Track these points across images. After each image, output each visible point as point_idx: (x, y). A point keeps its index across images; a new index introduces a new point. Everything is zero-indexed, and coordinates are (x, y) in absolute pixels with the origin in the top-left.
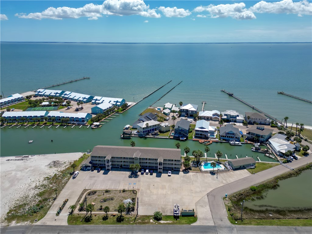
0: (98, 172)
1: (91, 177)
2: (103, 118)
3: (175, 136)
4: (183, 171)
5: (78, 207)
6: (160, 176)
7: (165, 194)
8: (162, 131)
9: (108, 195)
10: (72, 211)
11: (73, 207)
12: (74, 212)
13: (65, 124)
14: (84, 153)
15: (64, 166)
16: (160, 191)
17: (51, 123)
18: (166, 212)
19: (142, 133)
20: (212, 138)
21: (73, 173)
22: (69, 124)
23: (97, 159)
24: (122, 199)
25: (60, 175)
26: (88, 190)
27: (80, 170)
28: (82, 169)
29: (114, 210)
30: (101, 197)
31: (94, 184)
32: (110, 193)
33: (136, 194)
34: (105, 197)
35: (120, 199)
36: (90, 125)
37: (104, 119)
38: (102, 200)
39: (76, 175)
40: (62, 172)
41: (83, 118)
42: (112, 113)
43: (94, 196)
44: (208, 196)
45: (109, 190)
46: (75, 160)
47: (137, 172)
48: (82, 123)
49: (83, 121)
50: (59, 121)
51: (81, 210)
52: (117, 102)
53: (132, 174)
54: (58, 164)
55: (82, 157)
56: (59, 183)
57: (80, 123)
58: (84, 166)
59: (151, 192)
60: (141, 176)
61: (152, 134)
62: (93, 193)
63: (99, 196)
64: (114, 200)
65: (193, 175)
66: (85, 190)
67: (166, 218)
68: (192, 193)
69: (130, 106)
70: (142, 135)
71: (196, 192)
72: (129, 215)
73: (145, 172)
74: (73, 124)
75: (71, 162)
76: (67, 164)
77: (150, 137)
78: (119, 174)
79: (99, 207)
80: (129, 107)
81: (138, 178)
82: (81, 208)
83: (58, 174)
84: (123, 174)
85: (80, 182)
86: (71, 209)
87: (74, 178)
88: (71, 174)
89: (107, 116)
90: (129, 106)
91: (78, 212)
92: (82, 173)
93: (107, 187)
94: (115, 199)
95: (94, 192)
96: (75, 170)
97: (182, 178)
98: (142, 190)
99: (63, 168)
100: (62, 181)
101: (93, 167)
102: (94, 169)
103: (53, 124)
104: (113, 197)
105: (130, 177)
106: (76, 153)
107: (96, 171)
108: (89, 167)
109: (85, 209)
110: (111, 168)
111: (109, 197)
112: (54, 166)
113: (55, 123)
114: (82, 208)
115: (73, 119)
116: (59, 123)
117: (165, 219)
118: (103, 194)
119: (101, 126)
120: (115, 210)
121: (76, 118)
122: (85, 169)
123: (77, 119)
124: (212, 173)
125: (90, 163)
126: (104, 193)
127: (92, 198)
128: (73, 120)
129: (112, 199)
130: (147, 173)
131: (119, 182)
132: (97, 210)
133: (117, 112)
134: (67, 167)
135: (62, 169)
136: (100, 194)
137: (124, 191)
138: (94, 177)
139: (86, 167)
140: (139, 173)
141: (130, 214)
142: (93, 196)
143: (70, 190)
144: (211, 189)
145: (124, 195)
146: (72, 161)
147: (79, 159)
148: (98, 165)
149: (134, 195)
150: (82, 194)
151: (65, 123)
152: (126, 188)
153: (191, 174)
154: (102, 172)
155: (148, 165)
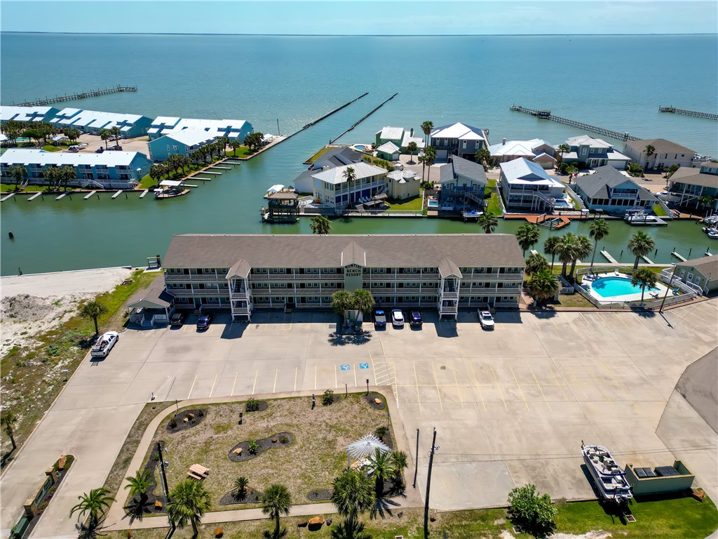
0: (200, 330)
1: (172, 351)
2: (189, 172)
3: (444, 208)
4: (531, 309)
5: (123, 495)
6: (452, 333)
7: (508, 401)
8: (395, 197)
9: (262, 425)
10: (95, 522)
11: (97, 501)
12: (105, 524)
13: (62, 189)
14: (134, 270)
15: (52, 315)
16: (482, 391)
17: (13, 187)
18: (552, 484)
19: (334, 205)
20: (563, 209)
21: (95, 337)
22: (75, 187)
23: (192, 280)
24: (330, 437)
25: (37, 348)
26: (164, 405)
27: (125, 326)
28: (133, 323)
29: (308, 497)
30: (230, 432)
31: (189, 378)
32: (269, 411)
33: (383, 406)
34: (251, 434)
35: (320, 436)
36: (149, 191)
37: (193, 174)
38: (239, 450)
39: (108, 347)
40: (43, 338)
41: (122, 167)
42: (218, 159)
43: (198, 432)
44: (684, 397)
45: (260, 398)
46: (102, 291)
47: (360, 323)
48: (121, 183)
49: (126, 178)
50: (38, 180)
51: (139, 507)
52: (229, 130)
53: (340, 331)
54: (28, 306)
55: (128, 282)
56: (30, 385)
57: (113, 183)
58: (139, 311)
59: (445, 396)
60: (376, 334)
61: (366, 207)
62: (190, 418)
63: (220, 428)
64: (294, 442)
65: (575, 321)
66: (152, 408)
67: (570, 515)
68: (615, 387)
69: (269, 143)
70: (332, 210)
71: (628, 385)
72: (386, 514)
73: (390, 319)
74: (87, 187)
75: (83, 301)
76: (68, 309)
77: (358, 215)
78: (290, 332)
79: (231, 487)
80: (267, 146)
81: (367, 344)
82: (139, 499)
83: (26, 348)
84: (303, 332)
85: (124, 375)
86: (88, 512)
87: (97, 359)
88: (85, 345)
89: (203, 166)
90: (267, 143)
91: (125, 524)
92: (130, 338)
93: (250, 387)
94: (299, 440)
95: (196, 415)
96: (100, 329)
97: (541, 336)
98: (403, 390)
99: (48, 324)
100: (42, 375)
101: (177, 311)
102: (184, 322)
103: (17, 189)
104: (285, 429)
105: (337, 341)
106: (102, 270)
107: (189, 329)
108: (162, 311)
109: (158, 504)
110: (253, 312)
111: (268, 430)
112: (12, 316)
113: (24, 188)
114: (144, 497)
115: (87, 171)
116: (41, 185)
117: (570, 520)
118: (236, 417)
119: (186, 191)
120: (315, 496)
121: (97, 167)
122: (142, 320)
123: (102, 172)
124: (642, 309)
125: (164, 296)
126: (241, 415)
127: (188, 441)
128: (91, 176)
129: (284, 441)
130: (401, 323)
131: (298, 365)
132: (222, 503)
133: (234, 158)
134: (66, 318)
135: (46, 327)
136: (224, 421)
137: (329, 399)
138: (186, 349)
139: (149, 312)
140: (367, 327)
141: (389, 511)
142: (192, 430)
143: (83, 412)
144: (680, 370)
145: (334, 415)
146: (88, 297)
147: (117, 287)
148: (198, 306)
149: (377, 412)
150: (141, 426)
151: (61, 186)
152: (337, 388)
153: (563, 318)
154: (217, 329)
155: (395, 293)
